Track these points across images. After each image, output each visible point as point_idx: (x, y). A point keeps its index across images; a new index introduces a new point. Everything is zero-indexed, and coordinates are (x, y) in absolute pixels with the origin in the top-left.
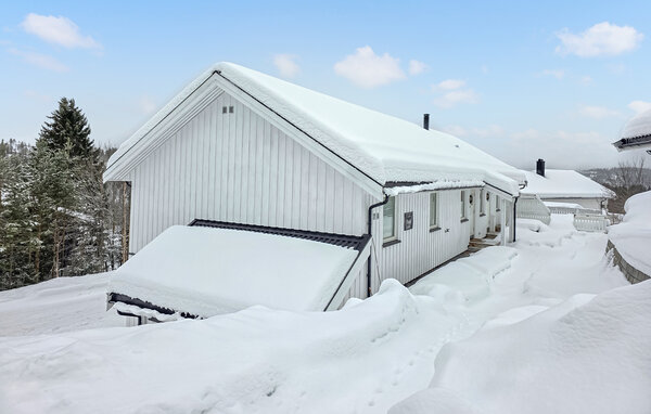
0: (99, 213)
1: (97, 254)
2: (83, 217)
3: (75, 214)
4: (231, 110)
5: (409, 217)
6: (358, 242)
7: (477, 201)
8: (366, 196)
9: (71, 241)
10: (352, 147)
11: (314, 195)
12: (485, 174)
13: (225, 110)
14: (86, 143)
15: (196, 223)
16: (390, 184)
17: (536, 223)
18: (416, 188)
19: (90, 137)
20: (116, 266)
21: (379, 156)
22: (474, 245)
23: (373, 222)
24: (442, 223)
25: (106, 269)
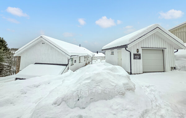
0: (10, 63)
1: (9, 72)
2: (6, 64)
3: (4, 63)
4: (44, 43)
5: (75, 61)
6: (66, 65)
7: (87, 58)
8: (68, 58)
9: (2, 69)
10: (66, 50)
11: (59, 58)
12: (87, 54)
13: (43, 43)
14: (6, 47)
15: (36, 64)
16: (71, 56)
17: (95, 61)
18: (76, 56)
19: (7, 46)
20: (14, 74)
21: (70, 52)
22: (86, 64)
23: (69, 62)
24: (81, 61)
25: (12, 75)
